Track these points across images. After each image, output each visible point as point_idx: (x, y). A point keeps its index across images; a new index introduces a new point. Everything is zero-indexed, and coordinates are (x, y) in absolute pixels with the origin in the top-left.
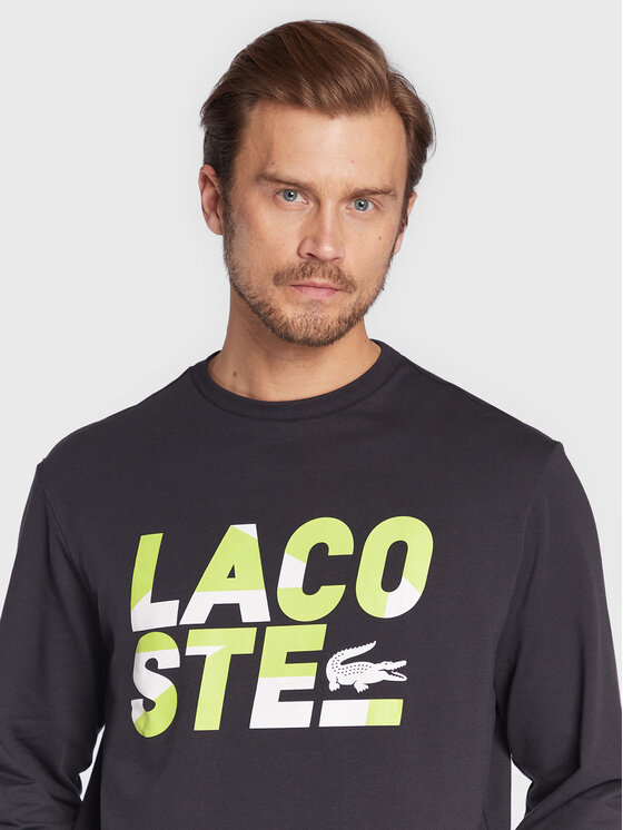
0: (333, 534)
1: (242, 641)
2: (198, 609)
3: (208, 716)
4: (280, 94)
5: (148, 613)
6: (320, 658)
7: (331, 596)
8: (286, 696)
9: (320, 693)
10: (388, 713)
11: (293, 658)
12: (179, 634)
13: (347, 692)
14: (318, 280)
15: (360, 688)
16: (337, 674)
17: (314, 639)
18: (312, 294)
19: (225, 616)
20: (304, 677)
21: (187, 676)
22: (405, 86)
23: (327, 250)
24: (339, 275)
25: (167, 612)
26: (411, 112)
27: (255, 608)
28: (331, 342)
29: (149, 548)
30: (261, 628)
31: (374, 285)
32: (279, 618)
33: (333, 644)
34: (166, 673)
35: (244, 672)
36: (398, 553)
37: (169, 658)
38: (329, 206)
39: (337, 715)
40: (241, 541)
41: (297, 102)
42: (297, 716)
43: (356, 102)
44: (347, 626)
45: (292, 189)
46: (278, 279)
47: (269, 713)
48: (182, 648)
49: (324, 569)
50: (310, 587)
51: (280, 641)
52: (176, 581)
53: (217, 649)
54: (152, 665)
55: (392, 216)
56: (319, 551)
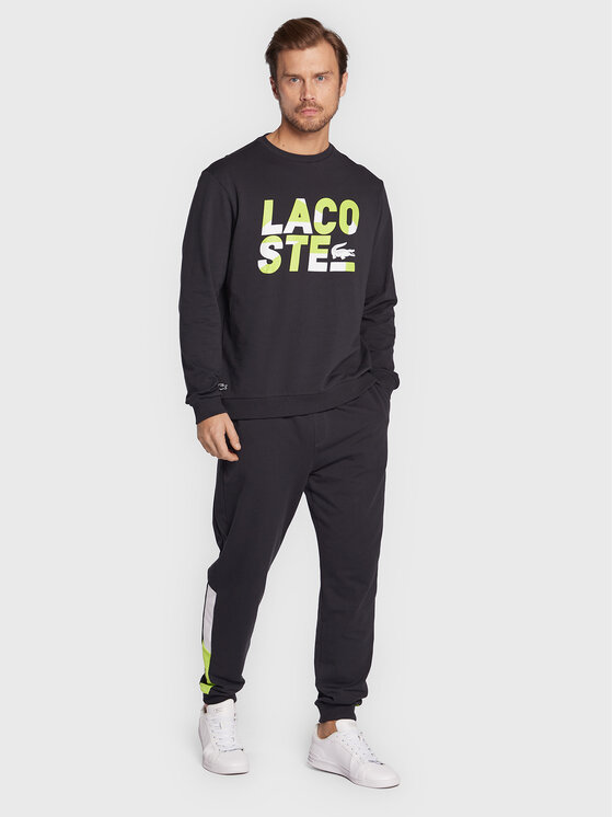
0: (326, 203)
1: (304, 240)
2: (290, 228)
3: (294, 266)
4: (285, 46)
5: (268, 227)
6: (329, 247)
7: (331, 226)
8: (319, 260)
9: (329, 260)
10: (350, 267)
11: (320, 247)
12: (283, 237)
13: (338, 259)
14: (308, 108)
15: (343, 258)
16: (336, 253)
17: (327, 241)
18: (308, 114)
19: (298, 231)
20: (324, 254)
21: (286, 253)
22: (335, 35)
23: (309, 96)
24: (315, 105)
25: (278, 228)
26: (336, 43)
27: (308, 229)
28: (319, 130)
29: (269, 205)
30: (310, 235)
31: (332, 108)
32: (315, 233)
33: (333, 243)
34: (277, 251)
35: (305, 250)
37: (279, 245)
38: (308, 80)
39: (335, 267)
40: (300, 204)
41: (291, 48)
42: (322, 267)
43: (312, 44)
44: (337, 236)
45: (295, 77)
46: (296, 110)
47: (314, 266)
48: (284, 242)
49: (329, 216)
50: (324, 223)
51: (316, 241)
52: (281, 217)
53: (296, 242)
54: (270, 247)
56: (326, 210)
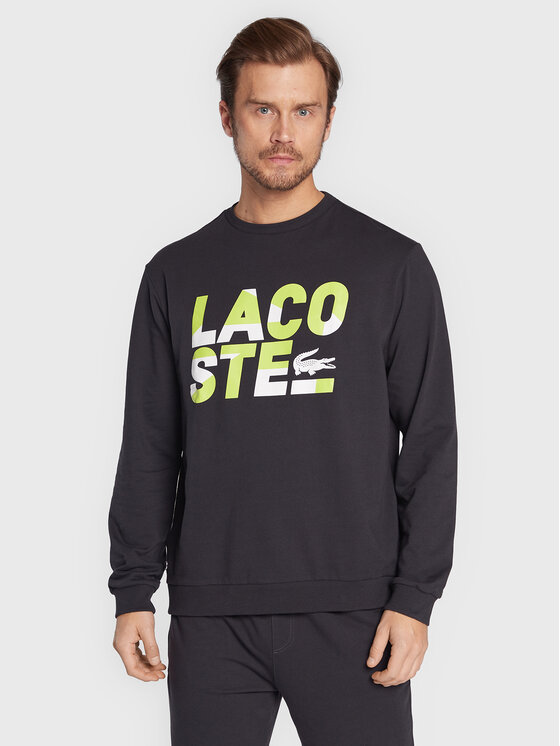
0: (296, 292)
1: (249, 351)
2: (226, 334)
3: (232, 391)
4: (254, 57)
5: (201, 337)
6: (290, 358)
7: (295, 325)
8: (273, 379)
9: (290, 377)
10: (327, 386)
11: (276, 359)
12: (216, 348)
13: (305, 376)
14: (281, 154)
15: (312, 373)
16: (299, 366)
17: (286, 348)
18: (279, 163)
19: (240, 338)
20: (282, 369)
21: (221, 371)
22: (324, 49)
23: (285, 137)
24: (292, 151)
25: (210, 337)
26: (327, 62)
27: (256, 334)
28: (292, 188)
29: (201, 303)
30: (259, 343)
31: (314, 156)
32: (268, 338)
34: (208, 369)
35: (250, 367)
36: (329, 301)
37: (211, 360)
38: (285, 113)
39: (300, 388)
40: (248, 298)
41: (264, 60)
42: (280, 389)
43: (296, 58)
44: (304, 341)
45: (266, 107)
46: (261, 155)
47: (264, 388)
48: (218, 356)
49: (291, 311)
50: (284, 321)
51: (269, 350)
52: (214, 321)
53: (236, 355)
54: (201, 365)
55: (320, 118)
56: (289, 302)
